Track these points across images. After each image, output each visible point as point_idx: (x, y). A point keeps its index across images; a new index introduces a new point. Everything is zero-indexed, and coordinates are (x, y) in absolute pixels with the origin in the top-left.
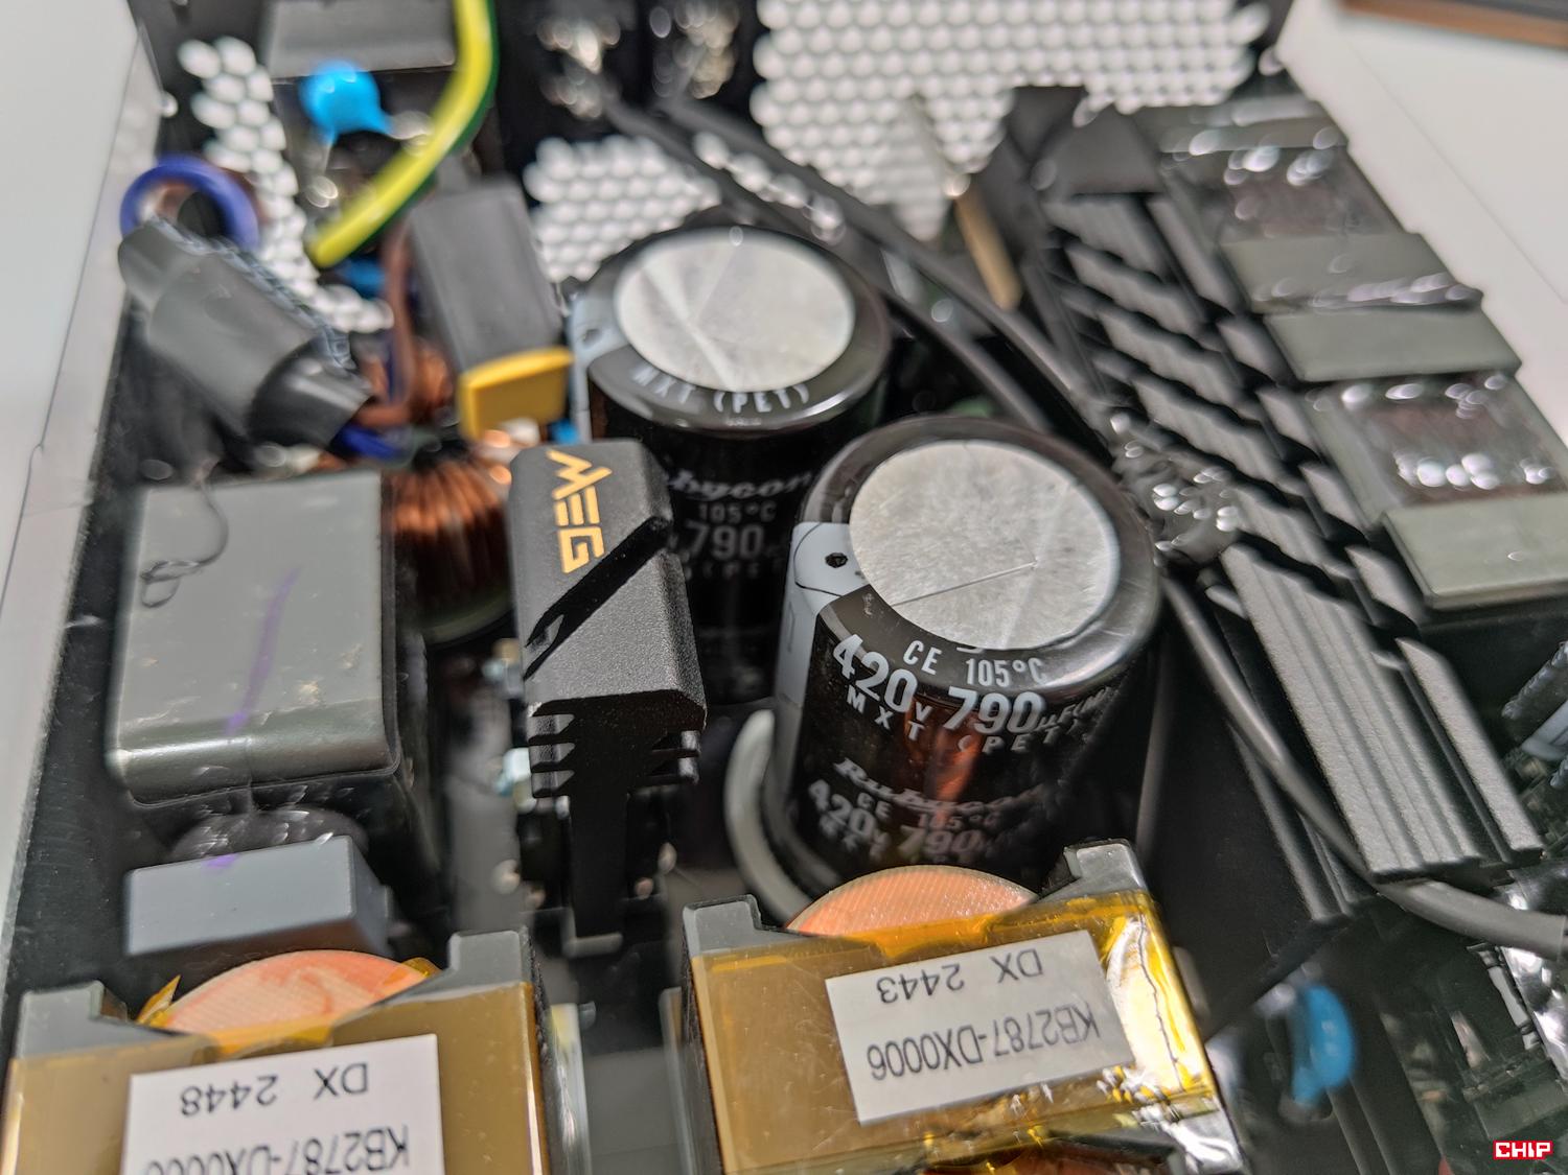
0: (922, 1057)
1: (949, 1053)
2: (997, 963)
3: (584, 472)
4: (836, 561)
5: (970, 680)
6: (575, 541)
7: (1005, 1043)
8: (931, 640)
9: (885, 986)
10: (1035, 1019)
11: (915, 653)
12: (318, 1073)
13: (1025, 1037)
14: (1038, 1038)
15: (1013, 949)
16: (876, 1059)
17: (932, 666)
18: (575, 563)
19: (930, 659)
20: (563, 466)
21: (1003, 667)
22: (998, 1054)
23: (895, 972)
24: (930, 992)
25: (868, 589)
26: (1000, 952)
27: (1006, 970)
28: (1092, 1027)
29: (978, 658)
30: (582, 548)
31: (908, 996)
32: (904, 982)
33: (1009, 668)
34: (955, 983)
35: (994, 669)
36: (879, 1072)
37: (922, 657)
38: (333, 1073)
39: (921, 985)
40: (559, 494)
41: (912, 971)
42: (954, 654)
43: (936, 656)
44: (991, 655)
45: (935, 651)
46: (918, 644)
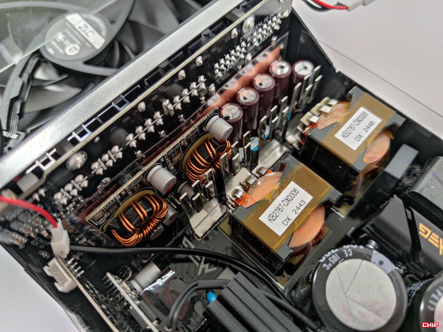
0: (291, 196)
1: (287, 199)
2: (290, 219)
4: (381, 263)
5: (336, 255)
6: (426, 232)
7: (280, 207)
8: (349, 258)
9: (304, 203)
10: (279, 214)
12: (362, 136)
13: (278, 210)
14: (276, 211)
15: (289, 224)
16: (297, 191)
17: (344, 252)
18: (421, 227)
19: (346, 253)
22: (280, 205)
23: (304, 206)
24: (297, 207)
25: (370, 261)
26: (291, 221)
27: (288, 219)
28: (269, 219)
29: (338, 261)
31: (299, 204)
32: (302, 205)
33: (332, 263)
34: (294, 211)
35: (334, 260)
36: (295, 189)
37: (349, 253)
38: (361, 138)
39: (299, 207)
40: (441, 240)
41: (302, 208)
42: (343, 257)
43: (345, 255)
44: (337, 263)
45: (347, 256)
46: (351, 254)
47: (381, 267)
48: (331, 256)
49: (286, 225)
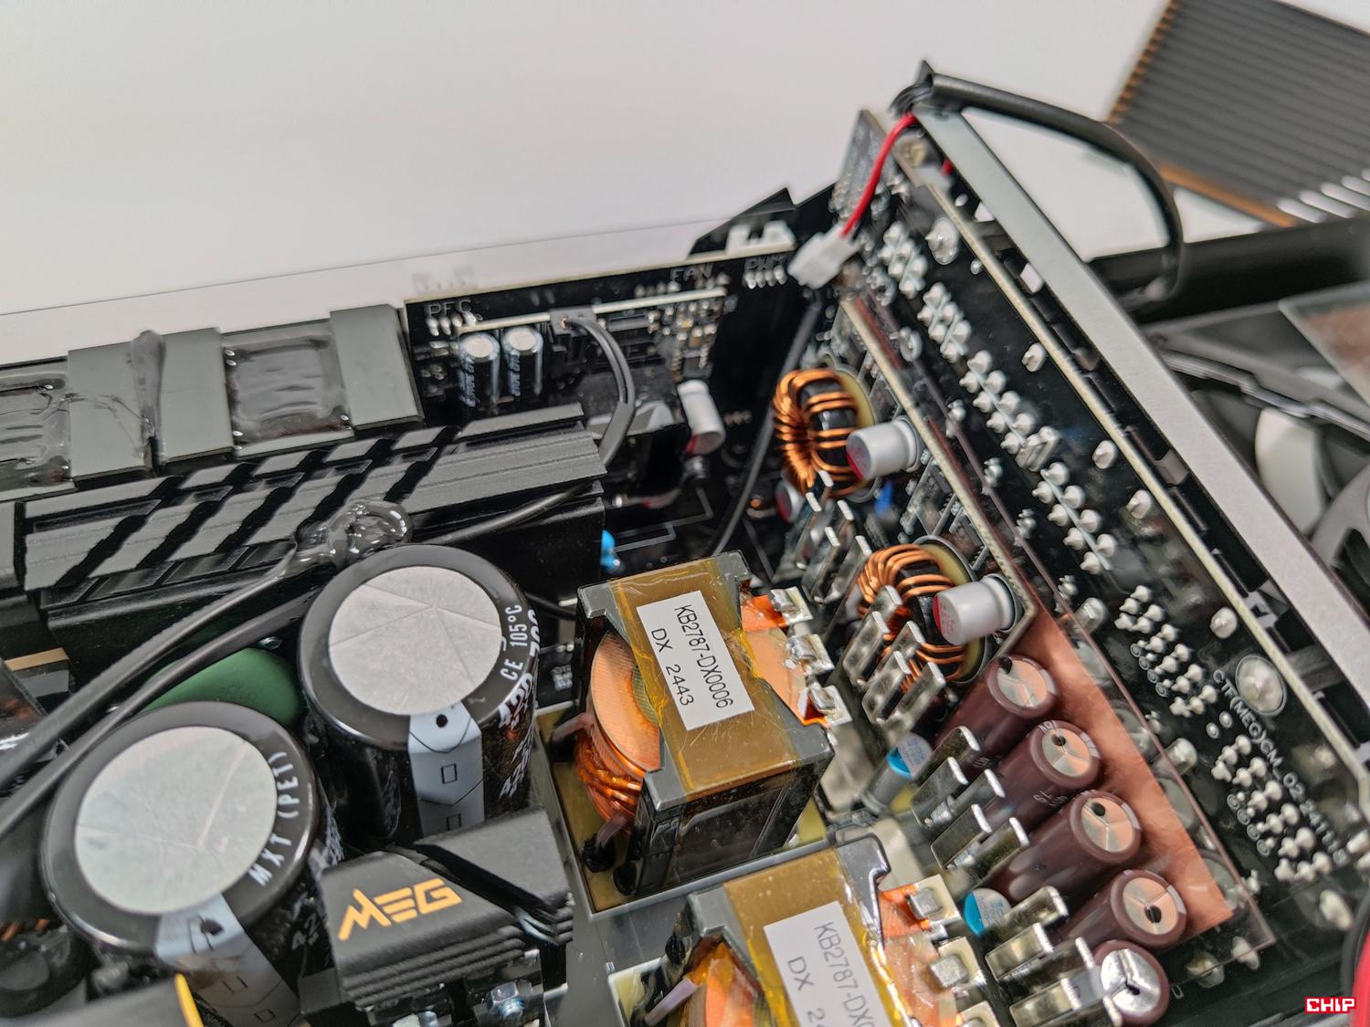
0: (717, 683)
1: (713, 671)
2: (661, 649)
3: (359, 908)
4: (442, 721)
5: (525, 644)
6: (430, 899)
7: (703, 646)
8: (499, 664)
9: (684, 701)
10: (687, 633)
11: (509, 673)
12: (800, 986)
13: (698, 637)
14: (697, 632)
15: (653, 642)
16: (723, 704)
17: (517, 664)
18: (450, 896)
19: (513, 665)
20: (356, 925)
21: (513, 628)
22: (708, 649)
23: (676, 698)
24: (683, 680)
25: (465, 702)
26: (656, 648)
27: (664, 646)
28: (687, 608)
29: (509, 640)
30: (435, 895)
31: (687, 690)
32: (681, 693)
33: (513, 625)
34: (677, 669)
35: (515, 632)
36: (729, 702)
37: (511, 671)
38: (795, 977)
39: (680, 684)
40: (384, 922)
41: (674, 689)
42: (508, 653)
43: (510, 662)
44: (506, 633)
45: (507, 662)
46: (503, 672)
47: (434, 713)
48: (528, 632)
49: (652, 633)
